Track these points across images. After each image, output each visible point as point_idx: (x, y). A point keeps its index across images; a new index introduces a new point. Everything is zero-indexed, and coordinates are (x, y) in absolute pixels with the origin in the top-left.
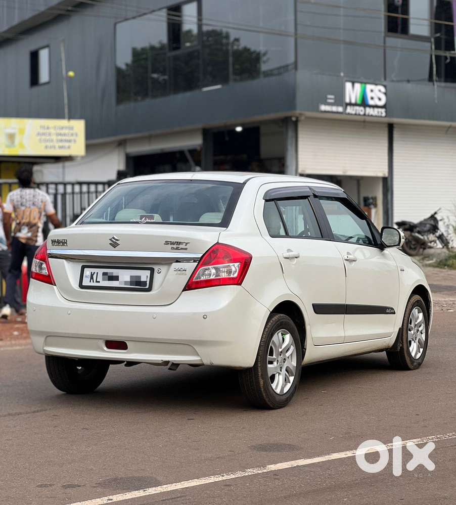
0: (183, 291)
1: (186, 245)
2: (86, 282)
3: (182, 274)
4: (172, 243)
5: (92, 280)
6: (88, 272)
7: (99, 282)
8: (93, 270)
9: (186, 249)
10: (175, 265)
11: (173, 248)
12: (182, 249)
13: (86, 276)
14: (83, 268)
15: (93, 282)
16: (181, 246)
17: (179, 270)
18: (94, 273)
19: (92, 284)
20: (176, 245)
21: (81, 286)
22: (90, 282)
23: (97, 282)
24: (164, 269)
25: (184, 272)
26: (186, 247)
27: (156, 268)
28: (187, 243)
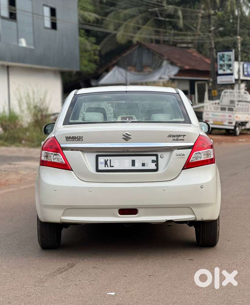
0: (182, 170)
1: (183, 137)
2: (101, 167)
3: (182, 158)
4: (174, 136)
5: (106, 166)
6: (101, 160)
7: (113, 166)
8: (106, 158)
9: (183, 140)
10: (176, 152)
11: (174, 140)
12: (180, 140)
13: (101, 163)
14: (97, 157)
15: (108, 167)
16: (180, 138)
17: (180, 155)
18: (108, 160)
19: (107, 168)
20: (177, 137)
21: (98, 170)
22: (105, 166)
23: (111, 166)
24: (166, 155)
25: (183, 156)
26: (183, 138)
27: (159, 154)
28: (184, 135)
